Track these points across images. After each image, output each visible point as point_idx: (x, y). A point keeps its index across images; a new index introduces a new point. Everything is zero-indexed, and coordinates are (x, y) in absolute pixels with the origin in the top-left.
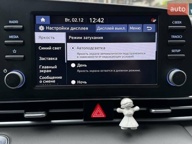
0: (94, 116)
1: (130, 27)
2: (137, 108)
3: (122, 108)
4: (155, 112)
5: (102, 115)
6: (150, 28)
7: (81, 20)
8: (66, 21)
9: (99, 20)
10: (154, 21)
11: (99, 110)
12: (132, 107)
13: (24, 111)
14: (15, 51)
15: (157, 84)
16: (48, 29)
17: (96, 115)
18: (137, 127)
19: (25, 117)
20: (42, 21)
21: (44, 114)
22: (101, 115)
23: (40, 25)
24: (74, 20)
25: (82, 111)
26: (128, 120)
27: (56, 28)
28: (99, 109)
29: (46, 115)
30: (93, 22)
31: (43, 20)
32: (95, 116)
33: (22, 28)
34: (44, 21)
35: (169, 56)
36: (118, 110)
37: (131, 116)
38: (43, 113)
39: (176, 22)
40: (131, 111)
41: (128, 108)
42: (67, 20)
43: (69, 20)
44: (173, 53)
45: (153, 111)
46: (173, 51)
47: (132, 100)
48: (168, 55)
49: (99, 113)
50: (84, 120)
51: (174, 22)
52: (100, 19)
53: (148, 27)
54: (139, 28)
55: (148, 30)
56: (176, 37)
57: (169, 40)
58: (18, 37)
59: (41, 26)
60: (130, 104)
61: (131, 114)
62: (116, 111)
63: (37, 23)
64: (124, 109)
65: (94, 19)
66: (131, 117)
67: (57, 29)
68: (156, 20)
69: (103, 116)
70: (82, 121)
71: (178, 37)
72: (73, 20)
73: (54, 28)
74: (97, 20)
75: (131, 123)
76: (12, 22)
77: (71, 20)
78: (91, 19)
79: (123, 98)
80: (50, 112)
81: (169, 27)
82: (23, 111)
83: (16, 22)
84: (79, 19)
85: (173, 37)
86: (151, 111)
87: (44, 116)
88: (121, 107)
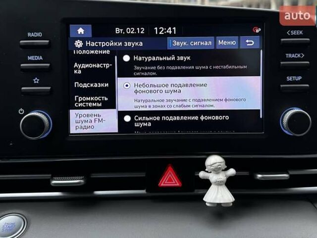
0: (162, 185)
1: (219, 41)
2: (232, 172)
3: (207, 172)
4: (262, 178)
5: (176, 183)
6: (251, 43)
7: (141, 31)
8: (118, 32)
9: (169, 31)
10: (257, 31)
11: (170, 175)
12: (223, 170)
13: (50, 175)
14: (36, 80)
15: (263, 133)
16: (88, 44)
17: (166, 182)
18: (233, 203)
19: (53, 185)
20: (79, 33)
21: (82, 181)
22: (174, 182)
23: (77, 39)
24: (130, 31)
25: (144, 176)
26: (216, 191)
27: (101, 44)
28: (170, 173)
29: (85, 181)
30: (160, 33)
31: (81, 31)
32: (164, 183)
33: (47, 44)
34: (83, 33)
35: (283, 87)
36: (202, 174)
37: (221, 185)
38: (81, 179)
39: (294, 33)
40: (222, 177)
41: (217, 171)
42: (118, 30)
43: (121, 30)
44: (290, 83)
45: (259, 176)
46: (289, 79)
47: (224, 158)
48: (281, 86)
49: (170, 180)
50: (146, 191)
51: (290, 33)
52: (170, 28)
53: (247, 41)
54: (234, 43)
55: (248, 45)
56: (294, 56)
57: (282, 61)
58: (41, 58)
59: (79, 41)
60: (220, 165)
61: (222, 181)
62: (198, 176)
63: (72, 35)
64: (210, 172)
65: (161, 29)
66: (221, 187)
67: (103, 45)
68: (260, 30)
69: (178, 185)
70: (143, 192)
71: (297, 56)
72: (128, 30)
73: (98, 44)
74: (166, 31)
75: (222, 196)
76: (33, 35)
77: (125, 30)
78: (156, 28)
79: (209, 155)
80: (92, 177)
81: (282, 40)
82: (48, 176)
83: (39, 34)
84: (138, 29)
85: (290, 56)
86: (257, 177)
87: (83, 184)
88: (206, 170)
